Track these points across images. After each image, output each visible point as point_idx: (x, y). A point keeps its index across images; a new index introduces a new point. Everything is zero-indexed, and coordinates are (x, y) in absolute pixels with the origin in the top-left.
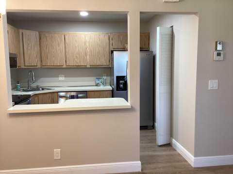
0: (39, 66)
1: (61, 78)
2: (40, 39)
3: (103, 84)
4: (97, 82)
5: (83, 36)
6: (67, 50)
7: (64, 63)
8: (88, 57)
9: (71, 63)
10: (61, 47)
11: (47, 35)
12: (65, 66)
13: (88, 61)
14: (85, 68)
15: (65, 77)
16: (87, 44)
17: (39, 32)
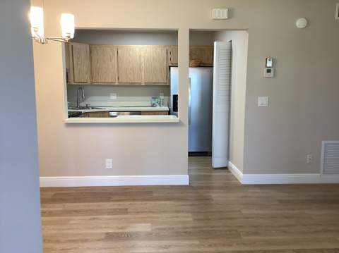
0: (89, 83)
1: (113, 97)
2: (91, 52)
3: (160, 104)
4: (153, 102)
5: (137, 50)
6: (120, 65)
7: (117, 79)
8: (143, 74)
9: (124, 80)
10: (113, 61)
11: (98, 48)
12: (117, 84)
13: (143, 78)
14: (139, 86)
15: (117, 96)
16: (142, 59)
17: (90, 45)
